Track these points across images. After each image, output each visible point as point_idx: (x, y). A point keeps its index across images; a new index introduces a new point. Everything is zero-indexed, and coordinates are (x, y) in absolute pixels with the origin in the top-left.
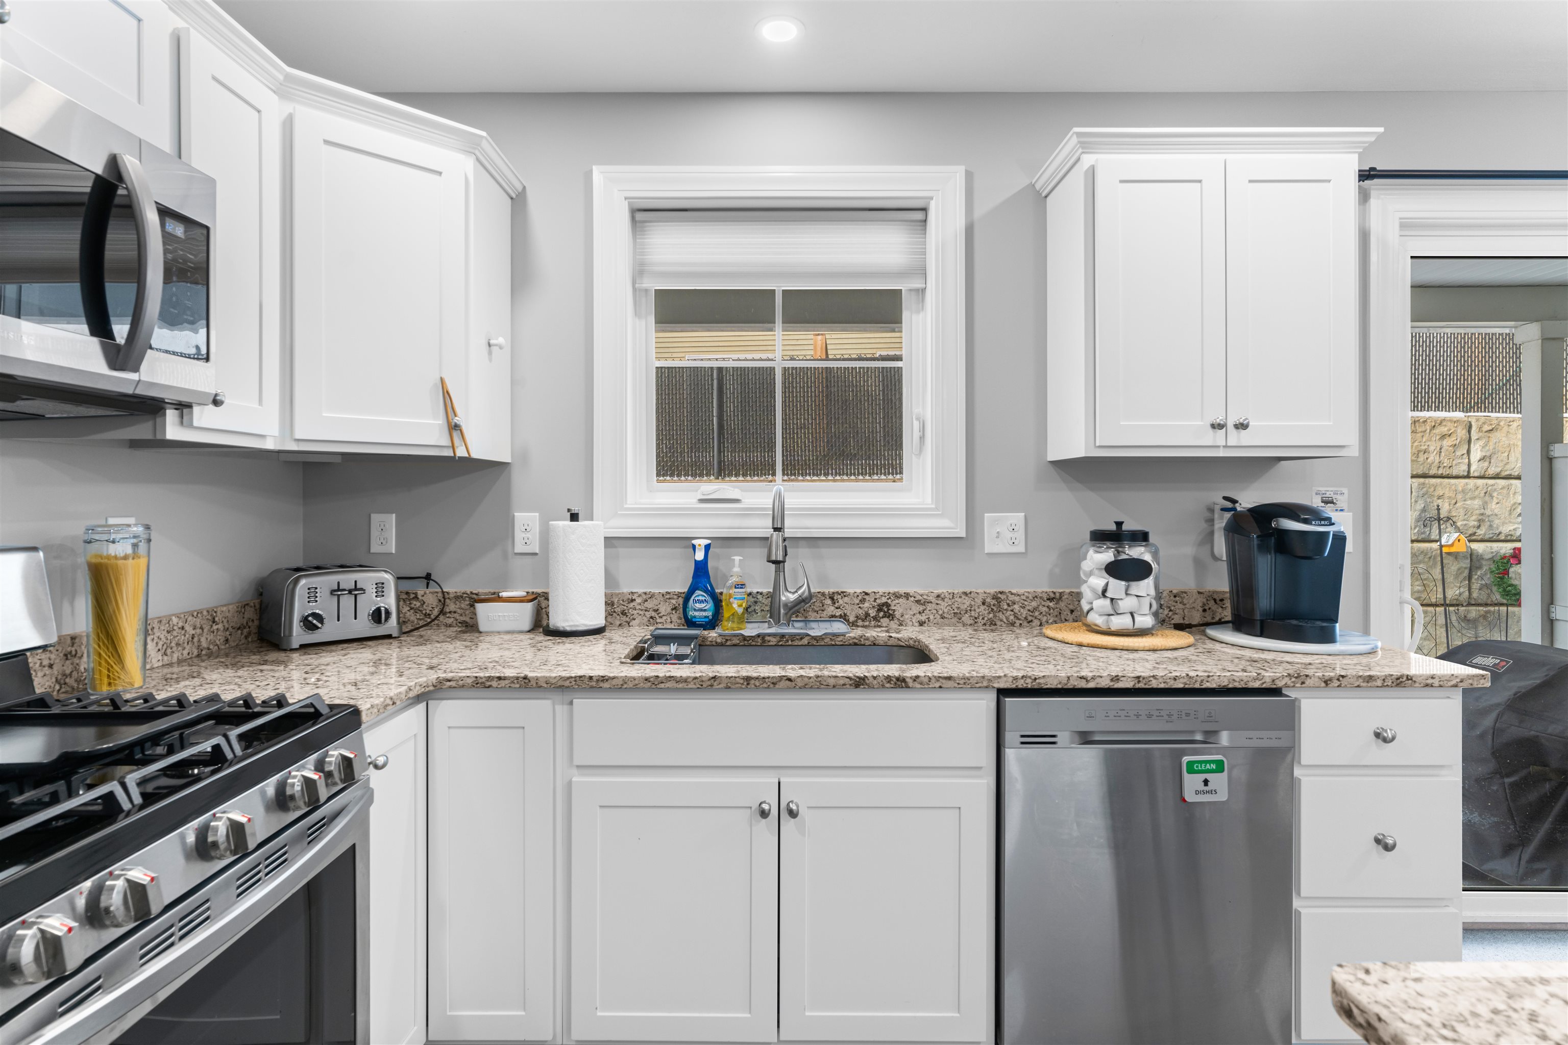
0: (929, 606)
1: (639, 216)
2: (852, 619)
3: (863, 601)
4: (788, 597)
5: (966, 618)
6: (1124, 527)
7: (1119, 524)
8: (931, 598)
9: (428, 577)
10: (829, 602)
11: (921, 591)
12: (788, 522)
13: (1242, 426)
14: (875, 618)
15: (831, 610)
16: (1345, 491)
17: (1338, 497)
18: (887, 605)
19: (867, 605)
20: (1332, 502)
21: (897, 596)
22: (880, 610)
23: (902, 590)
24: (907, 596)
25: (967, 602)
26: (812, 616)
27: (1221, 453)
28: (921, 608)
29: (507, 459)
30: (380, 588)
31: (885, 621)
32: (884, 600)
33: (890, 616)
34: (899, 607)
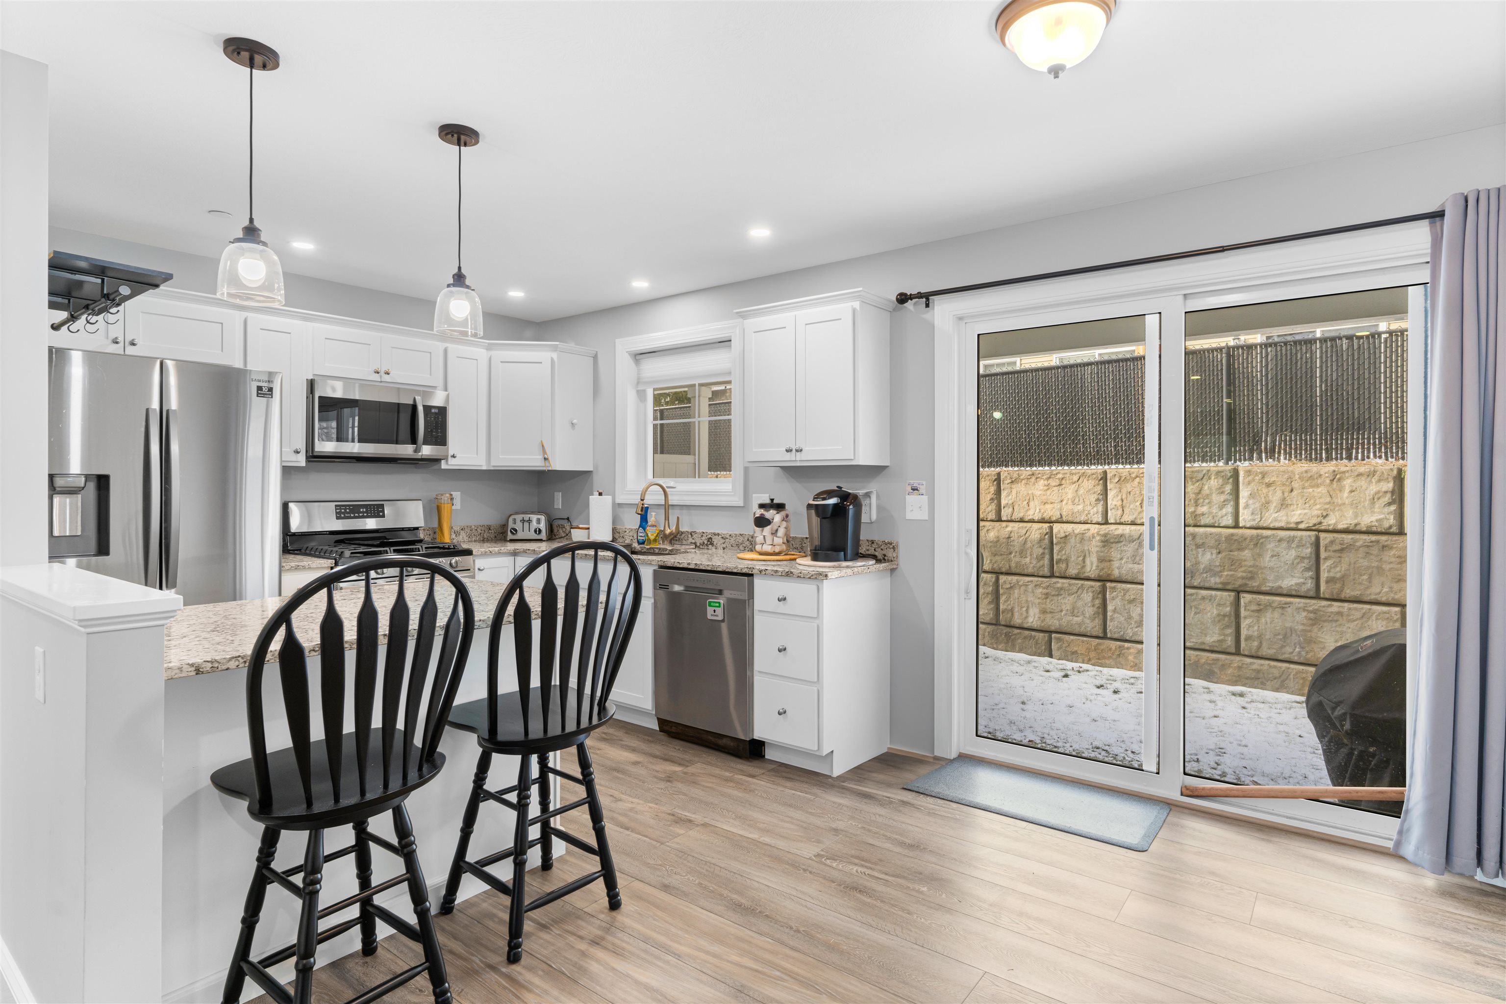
0: (727, 540)
1: (638, 357)
2: (698, 545)
3: (702, 536)
4: (668, 531)
5: (741, 547)
6: (775, 502)
7: (772, 500)
8: (728, 536)
9: (568, 519)
10: (690, 536)
11: (724, 532)
12: (647, 497)
13: (799, 451)
14: (707, 545)
15: (691, 540)
16: (924, 483)
17: (921, 486)
18: (711, 538)
19: (703, 538)
20: (917, 490)
21: (715, 534)
22: (708, 541)
23: (717, 532)
24: (718, 534)
25: (742, 539)
26: (684, 542)
27: (798, 464)
28: (724, 541)
29: (591, 469)
30: (539, 521)
31: (710, 546)
32: (710, 536)
33: (712, 544)
34: (716, 540)
